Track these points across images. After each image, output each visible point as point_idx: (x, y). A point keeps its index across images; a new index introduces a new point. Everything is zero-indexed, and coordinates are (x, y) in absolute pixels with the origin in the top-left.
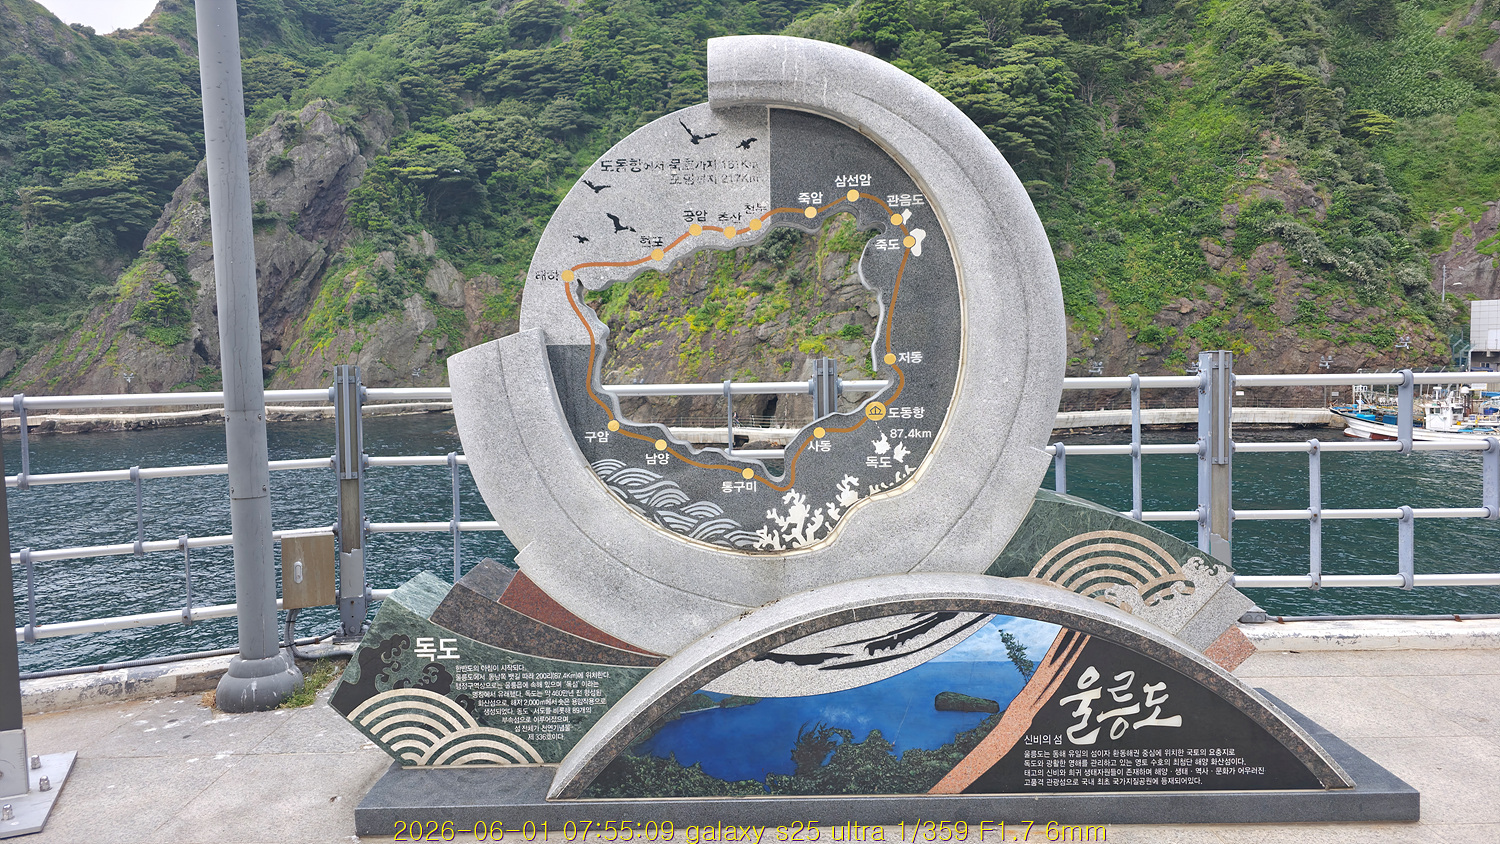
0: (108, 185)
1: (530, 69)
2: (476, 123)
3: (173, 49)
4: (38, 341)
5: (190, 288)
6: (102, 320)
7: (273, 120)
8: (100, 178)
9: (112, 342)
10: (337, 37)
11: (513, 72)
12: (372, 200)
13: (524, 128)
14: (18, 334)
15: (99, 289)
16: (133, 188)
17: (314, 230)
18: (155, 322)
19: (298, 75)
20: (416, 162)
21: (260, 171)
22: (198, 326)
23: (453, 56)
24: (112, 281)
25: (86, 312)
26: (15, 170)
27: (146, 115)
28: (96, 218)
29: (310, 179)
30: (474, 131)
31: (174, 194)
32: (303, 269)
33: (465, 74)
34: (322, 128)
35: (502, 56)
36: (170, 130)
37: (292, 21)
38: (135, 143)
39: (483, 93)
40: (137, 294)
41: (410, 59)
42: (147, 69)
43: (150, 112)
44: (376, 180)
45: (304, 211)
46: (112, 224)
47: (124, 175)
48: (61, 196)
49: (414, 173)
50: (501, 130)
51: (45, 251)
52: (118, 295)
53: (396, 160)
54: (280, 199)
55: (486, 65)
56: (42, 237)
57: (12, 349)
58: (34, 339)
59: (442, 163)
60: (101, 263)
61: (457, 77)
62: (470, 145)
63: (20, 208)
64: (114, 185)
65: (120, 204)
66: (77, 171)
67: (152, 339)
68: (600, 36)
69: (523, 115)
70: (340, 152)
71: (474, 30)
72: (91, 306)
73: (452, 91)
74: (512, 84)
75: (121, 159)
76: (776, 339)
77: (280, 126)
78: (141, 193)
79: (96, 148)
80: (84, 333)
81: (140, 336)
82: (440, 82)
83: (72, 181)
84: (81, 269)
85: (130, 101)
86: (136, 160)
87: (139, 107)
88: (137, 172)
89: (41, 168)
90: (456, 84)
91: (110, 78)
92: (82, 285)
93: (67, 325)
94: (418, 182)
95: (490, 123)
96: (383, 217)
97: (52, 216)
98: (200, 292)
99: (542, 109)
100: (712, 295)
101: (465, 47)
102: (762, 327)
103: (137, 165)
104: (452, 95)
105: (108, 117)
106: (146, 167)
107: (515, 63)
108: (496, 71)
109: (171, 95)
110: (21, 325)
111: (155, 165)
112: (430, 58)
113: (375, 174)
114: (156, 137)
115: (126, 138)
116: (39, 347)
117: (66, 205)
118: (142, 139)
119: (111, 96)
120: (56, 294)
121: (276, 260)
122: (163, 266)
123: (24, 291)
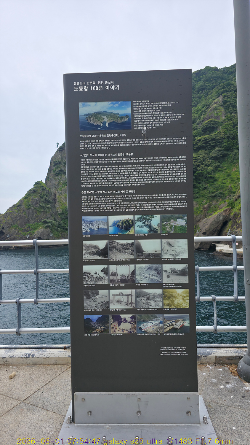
68: (230, 127)
99: (211, 152)
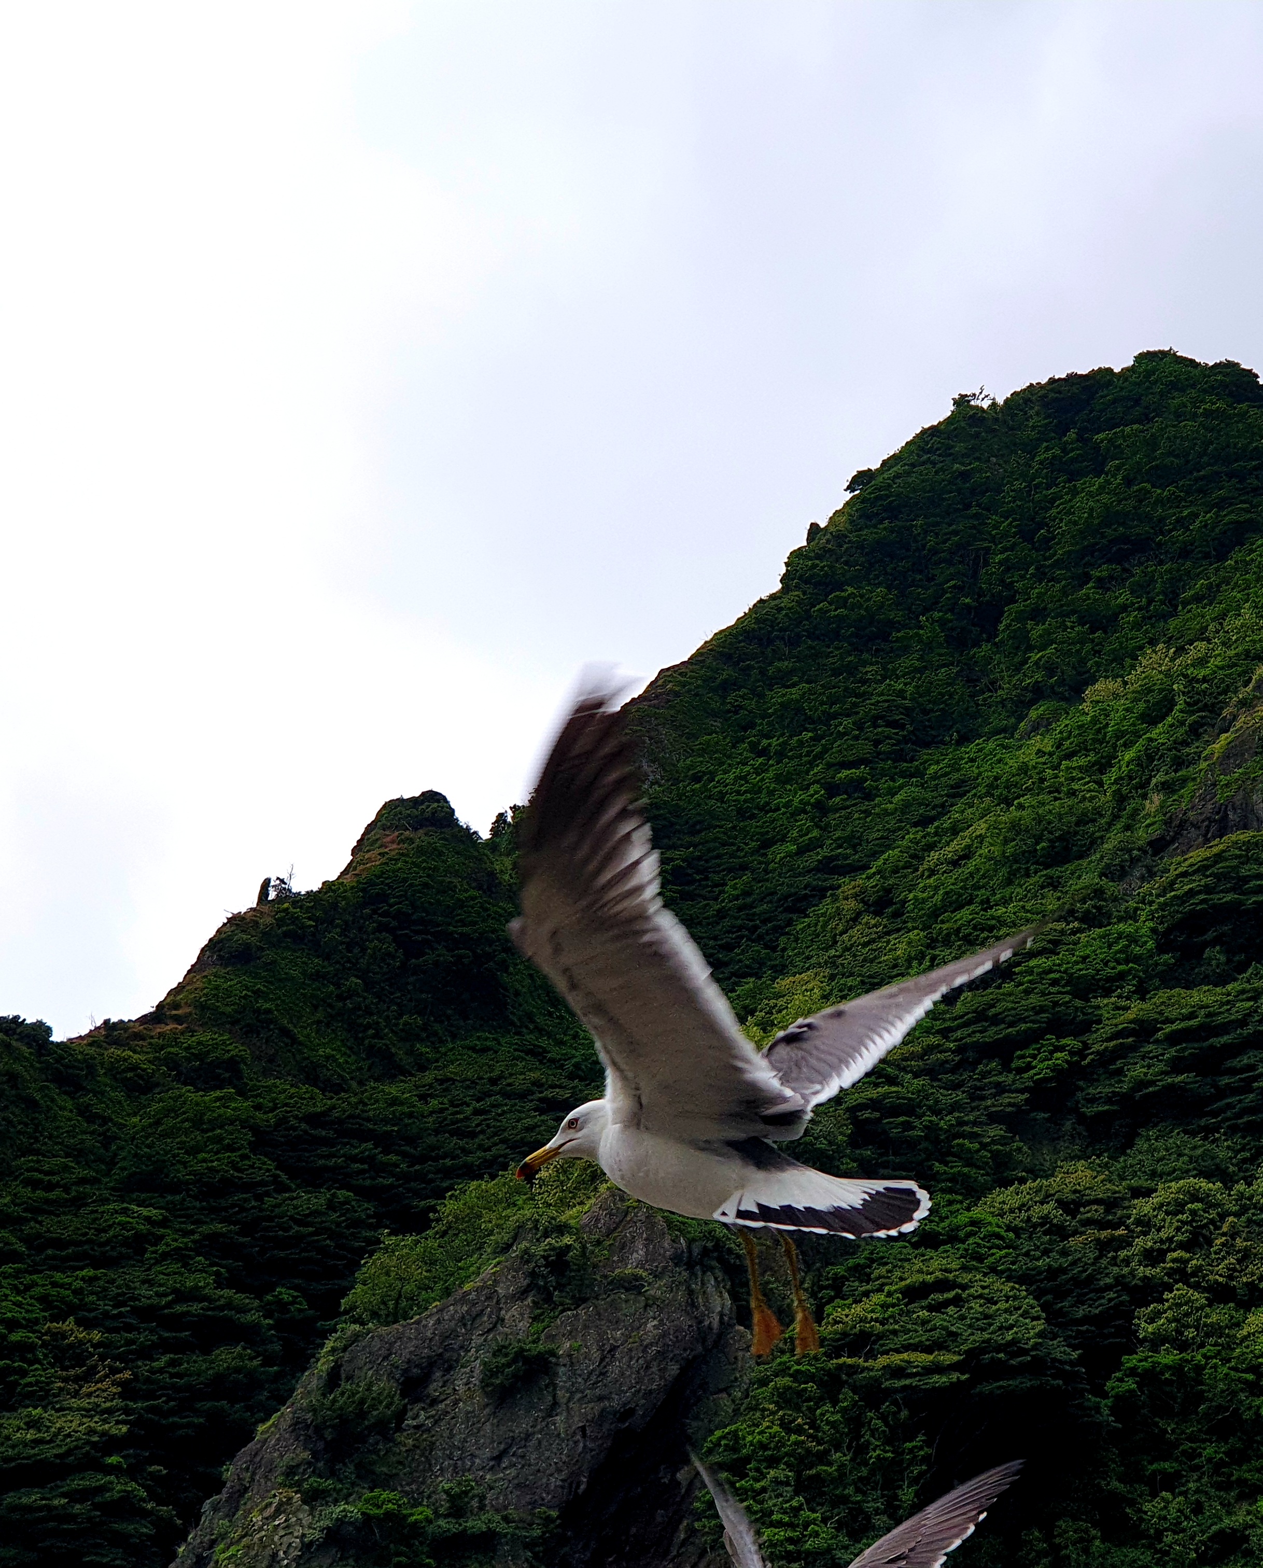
0: (50, 1452)
1: (1225, 1039)
2: (1070, 1207)
3: (233, 1065)
7: (502, 1239)
8: (30, 1435)
11: (1173, 1052)
12: (773, 1462)
13: (1213, 1214)
16: (113, 1460)
20: (903, 1338)
21: (461, 1389)
23: (995, 1020)
27: (162, 1248)
29: (598, 1407)
30: (1062, 1232)
31: (229, 1472)
33: (1029, 1067)
35: (1136, 1009)
36: (219, 1285)
38: (129, 1328)
39: (1082, 1119)
42: (169, 1122)
43: (172, 1240)
44: (785, 1399)
45: (576, 1505)
47: (95, 1423)
49: (898, 1372)
50: (1145, 1224)
53: (845, 1334)
54: (512, 1472)
55: (1090, 1038)
59: (979, 1336)
61: (1007, 1078)
62: (1053, 1273)
64: (69, 1452)
65: (77, 1509)
69: (1208, 1176)
70: (685, 1321)
71: (1056, 943)
73: (994, 1118)
74: (1172, 1086)
75: (88, 1377)
77: (526, 1256)
78: (133, 1472)
79: (31, 1348)
82: (960, 1096)
85: (125, 1211)
86: (127, 1375)
87: (143, 1228)
88: (127, 1411)
90: (1006, 1099)
91: (78, 1154)
94: (912, 1397)
95: (1111, 1204)
96: (806, 1514)
101: (1027, 992)
103: (128, 1391)
104: (995, 1131)
105: (67, 1259)
106: (151, 1396)
107: (1177, 1026)
108: (1121, 1052)
109: (225, 1187)
111: (174, 1387)
113: (784, 1381)
114: (180, 1308)
115: (106, 1314)
118: (147, 1314)
119: (78, 1202)
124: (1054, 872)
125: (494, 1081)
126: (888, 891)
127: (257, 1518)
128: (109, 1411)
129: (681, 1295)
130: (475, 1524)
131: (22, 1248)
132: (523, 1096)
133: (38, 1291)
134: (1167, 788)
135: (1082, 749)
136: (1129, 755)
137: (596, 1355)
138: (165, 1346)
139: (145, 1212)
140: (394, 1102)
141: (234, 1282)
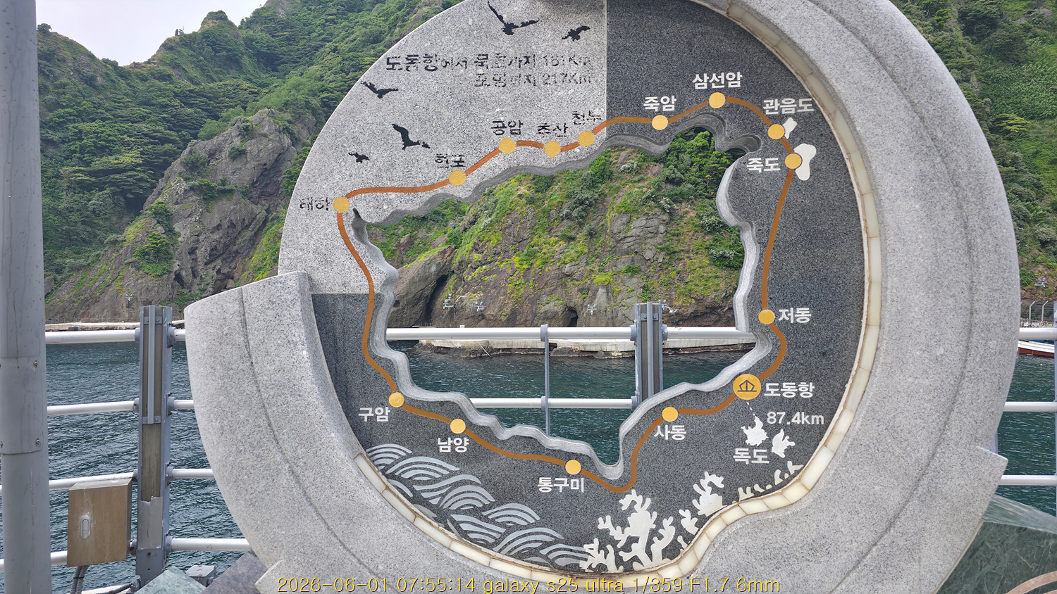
0: (122, 166)
3: (169, 76)
4: (69, 272)
5: (173, 237)
6: (113, 257)
7: (234, 122)
8: (117, 161)
9: (119, 273)
10: (280, 67)
14: (56, 267)
15: (112, 237)
16: (139, 169)
17: (259, 197)
18: (149, 259)
19: (252, 93)
21: (223, 157)
22: (178, 263)
24: (121, 231)
25: (102, 252)
26: (60, 156)
27: (150, 120)
28: (112, 188)
29: (258, 163)
31: (166, 172)
32: (250, 224)
34: (267, 128)
36: (165, 130)
37: (250, 57)
38: (141, 138)
40: (137, 240)
41: (328, 82)
42: (152, 89)
43: (152, 118)
45: (253, 184)
46: (123, 193)
47: (133, 160)
48: (90, 174)
51: (78, 210)
52: (125, 241)
54: (237, 176)
56: (76, 201)
57: (51, 277)
58: (67, 269)
60: (114, 219)
63: (62, 181)
64: (126, 166)
65: (129, 179)
66: (102, 157)
67: (146, 271)
70: (279, 145)
72: (107, 248)
75: (131, 149)
76: (577, 274)
77: (238, 127)
78: (144, 171)
79: (115, 141)
80: (101, 267)
81: (138, 269)
83: (98, 164)
84: (101, 223)
85: (139, 110)
86: (141, 149)
87: (145, 114)
88: (142, 158)
89: (77, 155)
91: (127, 95)
92: (101, 234)
93: (89, 261)
97: (84, 187)
98: (180, 239)
100: (532, 243)
102: (567, 266)
103: (142, 153)
105: (124, 121)
106: (148, 154)
109: (167, 106)
110: (59, 261)
111: (154, 153)
112: (342, 81)
114: (155, 134)
115: (135, 135)
116: (70, 276)
117: (93, 179)
118: (146, 135)
119: (127, 107)
120: (84, 240)
121: (232, 218)
122: (156, 221)
123: (62, 237)
124: (374, 45)
125: (238, 86)
126: (336, 47)
127: (173, 184)
128: (137, 157)
129: (277, 139)
130: (228, 187)
131: (111, 117)
132: (245, 90)
133: (116, 128)
134: (401, 26)
135: (384, 16)
136: (392, 18)
137: (257, 151)
138: (152, 143)
139: (145, 110)
140: (211, 88)
141: (170, 129)
